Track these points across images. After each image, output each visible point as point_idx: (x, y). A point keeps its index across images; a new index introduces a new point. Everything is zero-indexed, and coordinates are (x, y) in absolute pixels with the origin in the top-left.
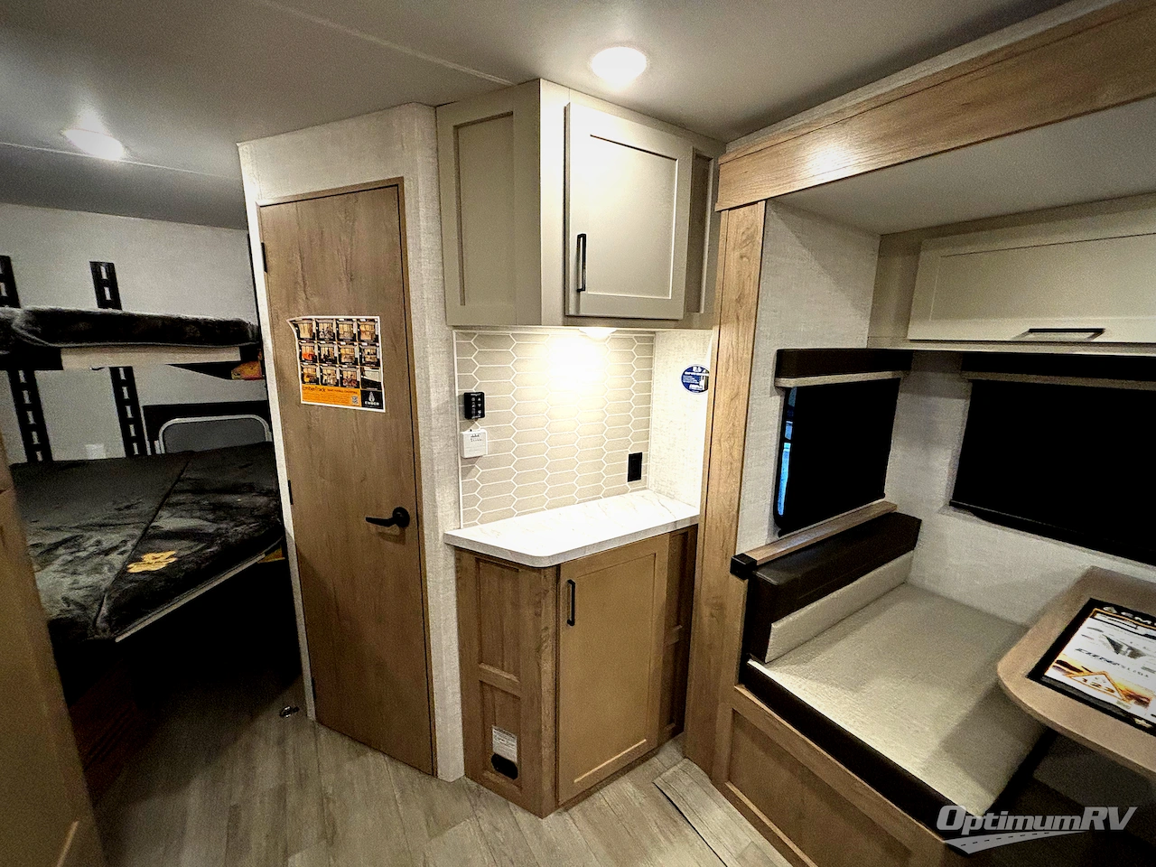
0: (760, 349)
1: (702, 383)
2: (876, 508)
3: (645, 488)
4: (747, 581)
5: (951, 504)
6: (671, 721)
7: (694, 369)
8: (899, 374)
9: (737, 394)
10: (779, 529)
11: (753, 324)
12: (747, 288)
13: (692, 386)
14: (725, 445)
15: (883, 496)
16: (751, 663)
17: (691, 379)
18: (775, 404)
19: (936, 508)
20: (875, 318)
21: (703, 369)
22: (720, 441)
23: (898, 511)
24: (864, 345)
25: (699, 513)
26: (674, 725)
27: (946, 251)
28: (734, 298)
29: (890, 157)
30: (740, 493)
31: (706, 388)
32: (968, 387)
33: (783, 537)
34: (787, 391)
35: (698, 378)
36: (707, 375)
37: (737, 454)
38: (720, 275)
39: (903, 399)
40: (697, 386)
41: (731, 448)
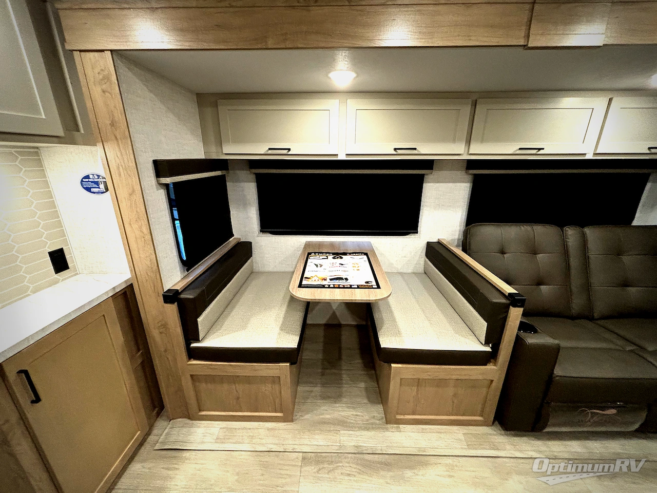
0: (140, 160)
1: (102, 186)
2: (232, 242)
3: (77, 274)
4: (176, 303)
5: (261, 231)
6: (154, 407)
7: (91, 176)
8: (224, 172)
9: (133, 191)
10: (186, 268)
11: (129, 141)
12: (116, 115)
13: (93, 190)
14: (135, 226)
15: (233, 235)
16: (193, 345)
17: (89, 184)
18: (161, 195)
19: (256, 235)
20: (205, 142)
21: (99, 176)
22: (130, 224)
23: (241, 241)
24: (203, 157)
25: (130, 276)
26: (157, 409)
27: (229, 108)
28: (108, 122)
29: (187, 44)
30: (155, 254)
31: (107, 190)
32: (254, 177)
33: (190, 271)
34: (166, 186)
35: (97, 183)
36: (104, 180)
37: (145, 230)
38: (89, 104)
39: (229, 185)
40: (99, 189)
41: (140, 227)
